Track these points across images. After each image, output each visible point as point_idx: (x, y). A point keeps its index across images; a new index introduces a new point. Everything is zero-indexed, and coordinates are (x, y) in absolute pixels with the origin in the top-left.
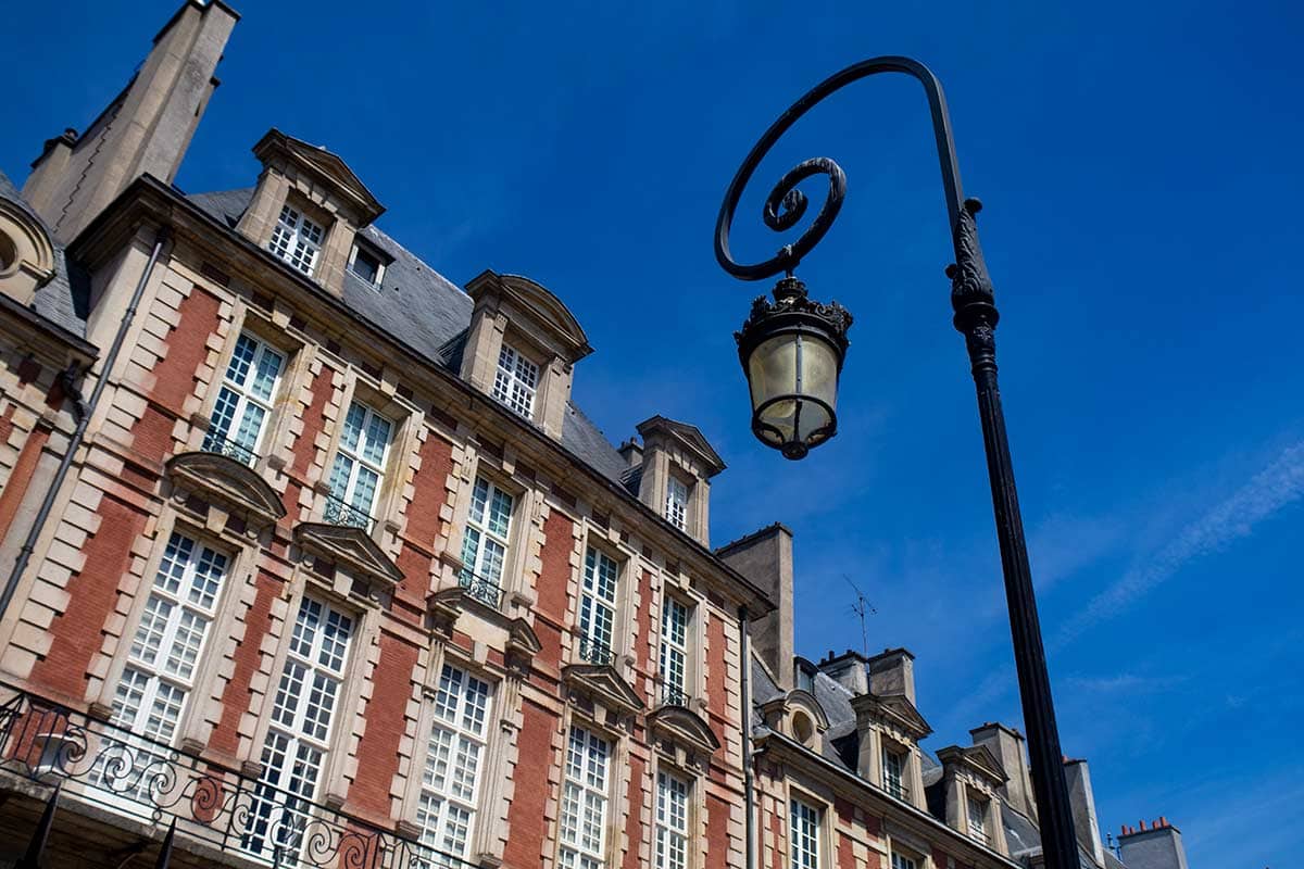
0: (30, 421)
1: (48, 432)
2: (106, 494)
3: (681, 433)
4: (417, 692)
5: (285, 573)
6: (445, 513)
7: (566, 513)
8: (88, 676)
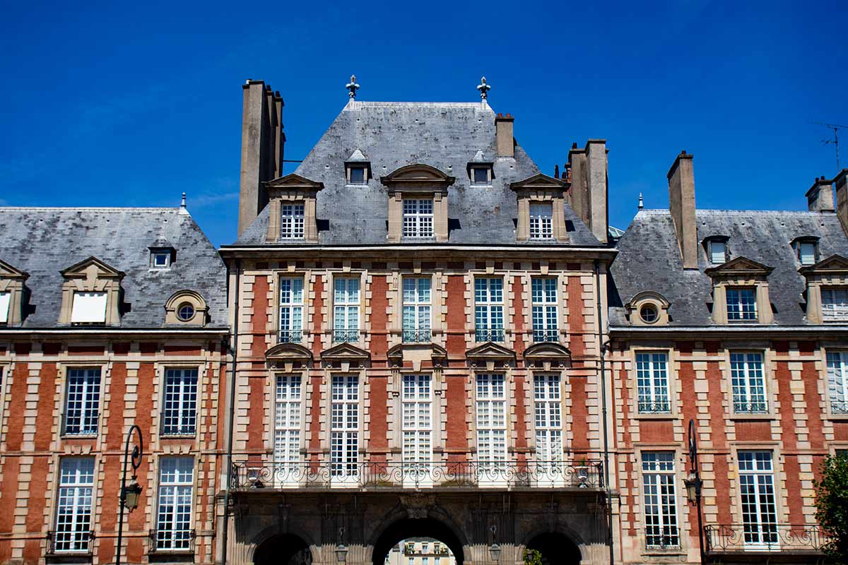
0: (218, 365)
1: (226, 365)
2: (249, 377)
3: (528, 184)
4: (390, 395)
5: (321, 373)
6: (388, 311)
7: (457, 274)
8: (263, 441)
